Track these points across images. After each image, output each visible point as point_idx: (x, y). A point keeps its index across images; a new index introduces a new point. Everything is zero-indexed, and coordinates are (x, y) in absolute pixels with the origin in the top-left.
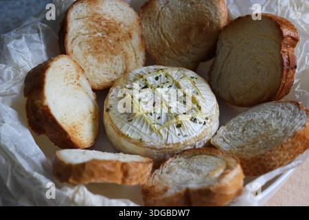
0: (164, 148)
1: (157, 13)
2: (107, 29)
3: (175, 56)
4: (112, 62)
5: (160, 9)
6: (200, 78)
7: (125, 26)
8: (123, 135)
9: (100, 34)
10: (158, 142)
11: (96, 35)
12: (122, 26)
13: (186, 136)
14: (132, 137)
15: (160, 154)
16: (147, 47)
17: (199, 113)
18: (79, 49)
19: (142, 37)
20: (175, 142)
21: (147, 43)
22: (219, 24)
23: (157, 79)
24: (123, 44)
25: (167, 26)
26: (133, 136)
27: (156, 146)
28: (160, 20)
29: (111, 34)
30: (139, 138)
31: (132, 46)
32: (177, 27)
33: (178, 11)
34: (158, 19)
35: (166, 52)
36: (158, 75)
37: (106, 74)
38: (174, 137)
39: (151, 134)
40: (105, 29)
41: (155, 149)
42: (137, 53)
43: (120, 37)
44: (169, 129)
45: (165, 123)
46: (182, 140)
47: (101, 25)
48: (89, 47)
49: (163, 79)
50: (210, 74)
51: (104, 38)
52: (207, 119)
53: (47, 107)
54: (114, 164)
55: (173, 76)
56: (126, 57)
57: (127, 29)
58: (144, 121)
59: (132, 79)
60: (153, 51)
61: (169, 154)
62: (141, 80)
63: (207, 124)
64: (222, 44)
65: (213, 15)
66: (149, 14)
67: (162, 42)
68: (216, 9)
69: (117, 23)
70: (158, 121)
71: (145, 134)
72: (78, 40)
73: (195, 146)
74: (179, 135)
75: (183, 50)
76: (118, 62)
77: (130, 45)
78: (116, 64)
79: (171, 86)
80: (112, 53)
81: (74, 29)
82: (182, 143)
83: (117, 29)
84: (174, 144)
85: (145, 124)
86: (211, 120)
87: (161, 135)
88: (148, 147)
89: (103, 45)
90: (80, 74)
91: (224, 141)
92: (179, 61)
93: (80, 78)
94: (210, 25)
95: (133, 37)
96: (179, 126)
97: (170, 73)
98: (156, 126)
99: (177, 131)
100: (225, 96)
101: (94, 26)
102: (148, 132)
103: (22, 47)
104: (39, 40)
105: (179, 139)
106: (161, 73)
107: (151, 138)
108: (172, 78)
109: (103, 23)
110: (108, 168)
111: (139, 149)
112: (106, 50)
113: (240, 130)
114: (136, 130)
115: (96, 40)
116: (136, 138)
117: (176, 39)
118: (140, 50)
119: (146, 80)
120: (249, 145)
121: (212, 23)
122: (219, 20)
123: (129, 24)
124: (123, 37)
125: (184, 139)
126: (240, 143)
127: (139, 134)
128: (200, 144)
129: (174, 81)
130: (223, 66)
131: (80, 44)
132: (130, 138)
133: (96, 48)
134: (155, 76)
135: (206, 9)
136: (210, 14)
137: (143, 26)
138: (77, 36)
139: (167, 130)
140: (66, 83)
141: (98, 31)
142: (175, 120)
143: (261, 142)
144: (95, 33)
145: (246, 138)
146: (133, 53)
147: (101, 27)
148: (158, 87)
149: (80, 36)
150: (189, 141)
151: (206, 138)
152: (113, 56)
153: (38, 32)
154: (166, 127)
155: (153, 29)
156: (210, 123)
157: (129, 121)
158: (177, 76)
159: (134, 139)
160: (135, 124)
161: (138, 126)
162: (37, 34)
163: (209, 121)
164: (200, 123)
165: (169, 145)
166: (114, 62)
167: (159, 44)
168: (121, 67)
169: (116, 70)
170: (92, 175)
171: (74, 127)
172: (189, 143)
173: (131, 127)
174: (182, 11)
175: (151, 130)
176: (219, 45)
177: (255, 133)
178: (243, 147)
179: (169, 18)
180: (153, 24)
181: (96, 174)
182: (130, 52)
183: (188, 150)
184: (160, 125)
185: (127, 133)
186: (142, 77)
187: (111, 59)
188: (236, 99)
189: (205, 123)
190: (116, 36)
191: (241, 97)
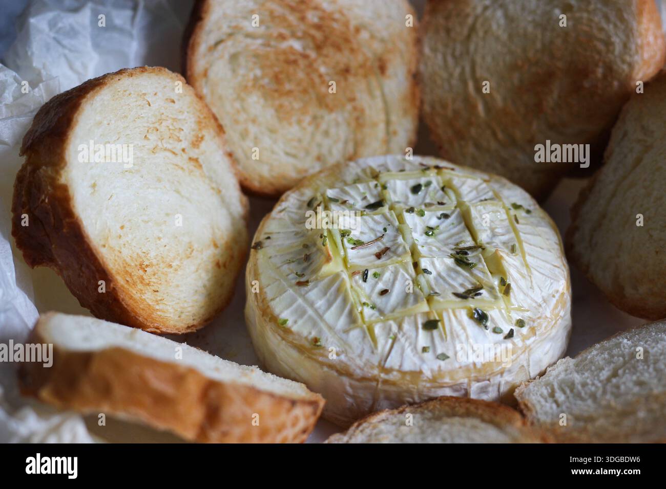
0: (375, 379)
1: (470, 21)
2: (318, 35)
3: (494, 145)
4: (317, 126)
5: (479, 10)
6: (538, 212)
7: (372, 37)
8: (274, 319)
9: (297, 45)
10: (360, 356)
11: (284, 45)
12: (364, 35)
13: (443, 357)
14: (294, 329)
15: (361, 394)
16: (427, 108)
17: (502, 304)
18: (229, 74)
19: (416, 78)
20: (407, 367)
21: (428, 98)
22: (629, 77)
23: (416, 189)
24: (359, 87)
25: (489, 59)
26: (301, 328)
27: (353, 368)
28: (474, 38)
29: (330, 51)
30: (314, 334)
31: (383, 95)
32: (514, 67)
33: (526, 23)
34: (469, 37)
35: (473, 131)
36: (423, 181)
37: (294, 156)
38: (408, 351)
39: (346, 332)
40: (313, 32)
41: (349, 375)
42: (394, 118)
43: (354, 64)
44: (400, 327)
45: (393, 311)
46: (429, 366)
47: (303, 19)
48: (258, 72)
49: (432, 193)
50: (576, 210)
51: (305, 57)
52: (521, 323)
53: (65, 189)
54: (178, 375)
55: (464, 190)
56: (359, 121)
57: (377, 46)
58: (338, 291)
59: (349, 178)
60: (438, 121)
61: (387, 398)
62: (372, 183)
63: (517, 339)
64: (625, 134)
65: (618, 48)
66: (447, 18)
67: (467, 99)
68: (629, 33)
69: (352, 27)
70: (379, 301)
71: (330, 328)
72: (229, 47)
73: (467, 394)
74: (425, 349)
75: (518, 134)
76: (333, 131)
77: (377, 93)
78: (326, 133)
79: (446, 216)
80: (322, 101)
81: (225, 16)
82: (427, 373)
83: (347, 40)
84: (404, 373)
85: (339, 300)
86: (533, 330)
87: (374, 340)
88: (331, 366)
89: (301, 75)
90: (209, 134)
91: (552, 395)
92: (504, 163)
93: (203, 145)
94: (605, 76)
95: (390, 70)
96: (431, 325)
97: (456, 182)
98: (367, 311)
99: (423, 338)
100: (603, 278)
101: (283, 19)
102: (342, 322)
103: (72, 33)
104: (128, 27)
105: (423, 360)
106: (432, 176)
107: (345, 343)
108: (458, 195)
109: (312, 17)
110: (159, 383)
111: (306, 367)
112: (305, 91)
113: (605, 374)
114: (310, 312)
115: (282, 57)
116: (305, 333)
117: (504, 99)
118: (405, 112)
119: (384, 187)
120: (607, 416)
121: (610, 69)
122: (631, 66)
123: (385, 34)
124: (362, 66)
125: (436, 364)
126: (587, 407)
127: (315, 324)
128: (483, 390)
129: (460, 204)
130: (613, 195)
131: (234, 57)
132: (288, 331)
133: (277, 79)
134: (412, 183)
135: (601, 29)
136: (608, 44)
137: (427, 50)
138: (230, 35)
139: (395, 328)
140: (150, 145)
141: (294, 35)
142: (424, 307)
143: (642, 414)
144: (282, 37)
145: (608, 397)
146: (382, 117)
147: (302, 27)
148: (411, 210)
149: (240, 37)
150: (452, 373)
151: (508, 378)
152: (323, 112)
153: (135, 8)
154: (395, 320)
155: (450, 60)
156: (525, 338)
157: (300, 284)
158: (474, 194)
159: (299, 334)
160: (313, 293)
161: (320, 303)
162: (128, 13)
163: (525, 330)
164: (496, 331)
165: (388, 371)
166: (323, 126)
167: (459, 105)
168: (340, 145)
169: (324, 151)
170: (105, 391)
171: (143, 267)
172: (447, 380)
173: (300, 301)
174: (536, 25)
175: (352, 319)
176: (616, 134)
177: (636, 389)
178: (590, 419)
179: (497, 38)
180: (454, 50)
181: (119, 391)
182: (373, 110)
183: (442, 399)
184: (381, 312)
185: (285, 315)
186: (376, 176)
187: (315, 118)
188: (629, 291)
189: (510, 335)
190: (342, 58)
191: (643, 289)
